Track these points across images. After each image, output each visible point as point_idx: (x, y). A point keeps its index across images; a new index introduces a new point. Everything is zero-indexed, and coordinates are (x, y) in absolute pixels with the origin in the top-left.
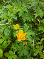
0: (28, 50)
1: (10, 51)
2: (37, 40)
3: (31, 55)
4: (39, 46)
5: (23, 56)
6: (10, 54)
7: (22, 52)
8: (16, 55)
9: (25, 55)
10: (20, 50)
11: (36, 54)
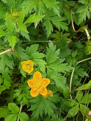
0: (56, 102)
1: (9, 104)
2: (79, 77)
3: (63, 113)
4: (84, 95)
5: (42, 116)
6: (11, 111)
7: (41, 106)
8: (24, 113)
9: (47, 115)
10: (35, 102)
11: (74, 113)
